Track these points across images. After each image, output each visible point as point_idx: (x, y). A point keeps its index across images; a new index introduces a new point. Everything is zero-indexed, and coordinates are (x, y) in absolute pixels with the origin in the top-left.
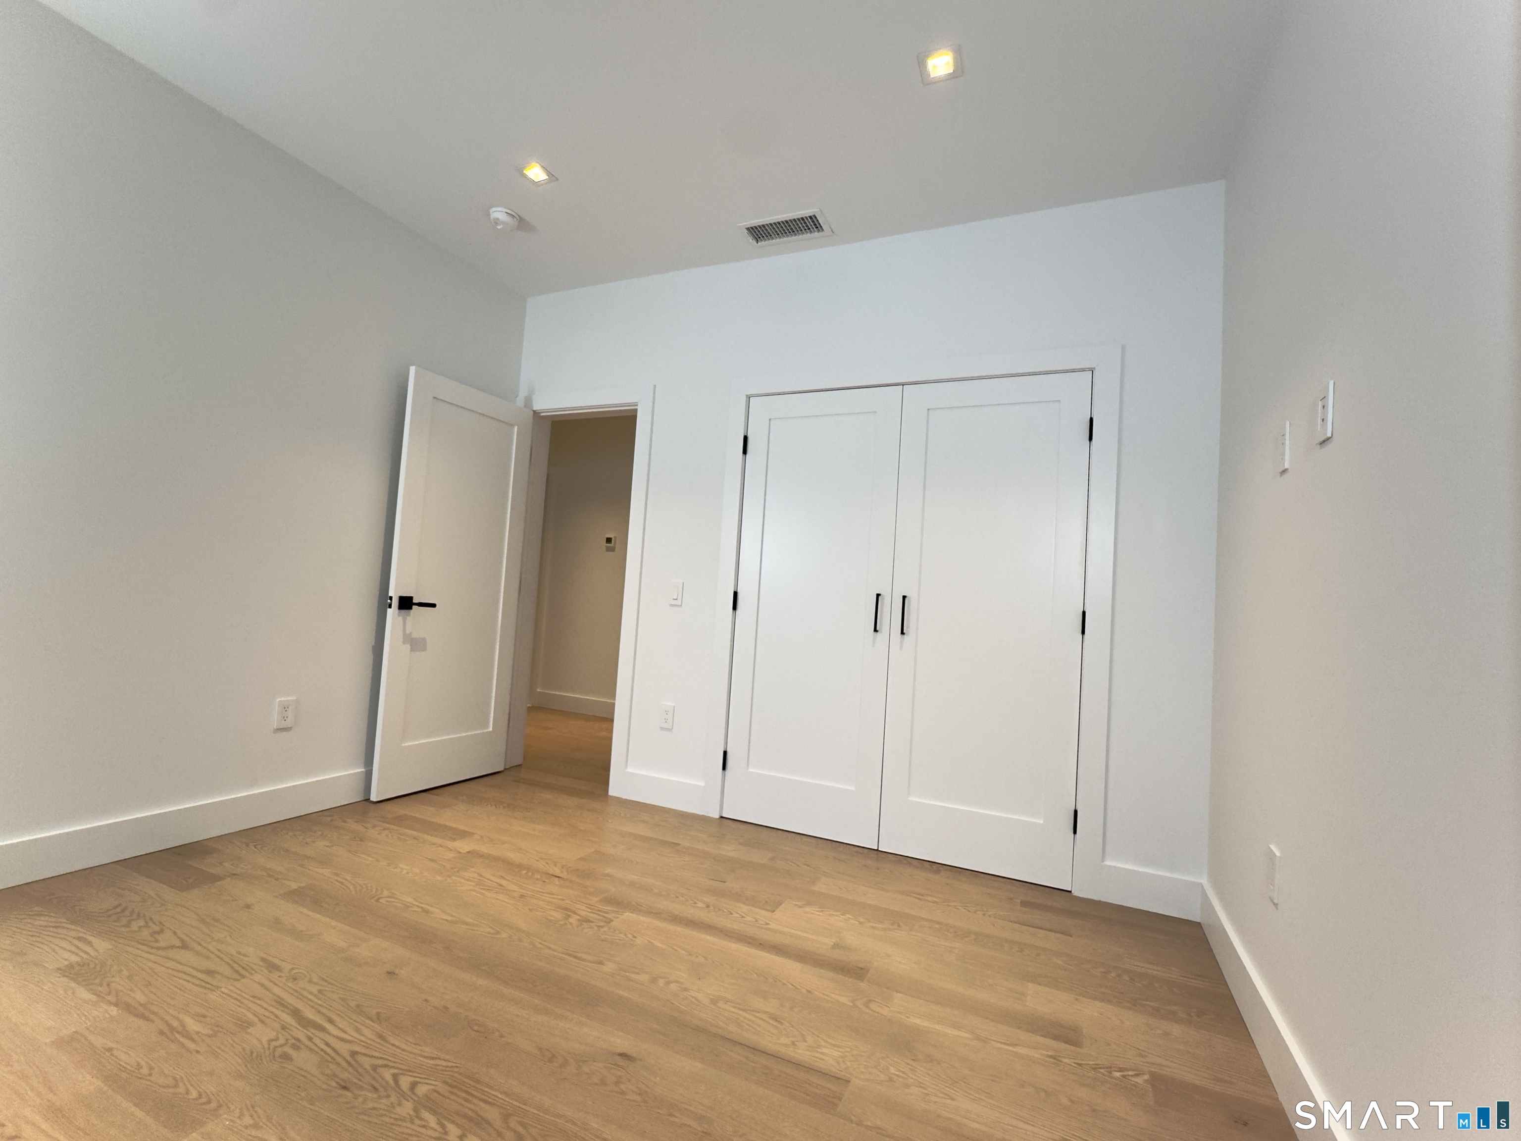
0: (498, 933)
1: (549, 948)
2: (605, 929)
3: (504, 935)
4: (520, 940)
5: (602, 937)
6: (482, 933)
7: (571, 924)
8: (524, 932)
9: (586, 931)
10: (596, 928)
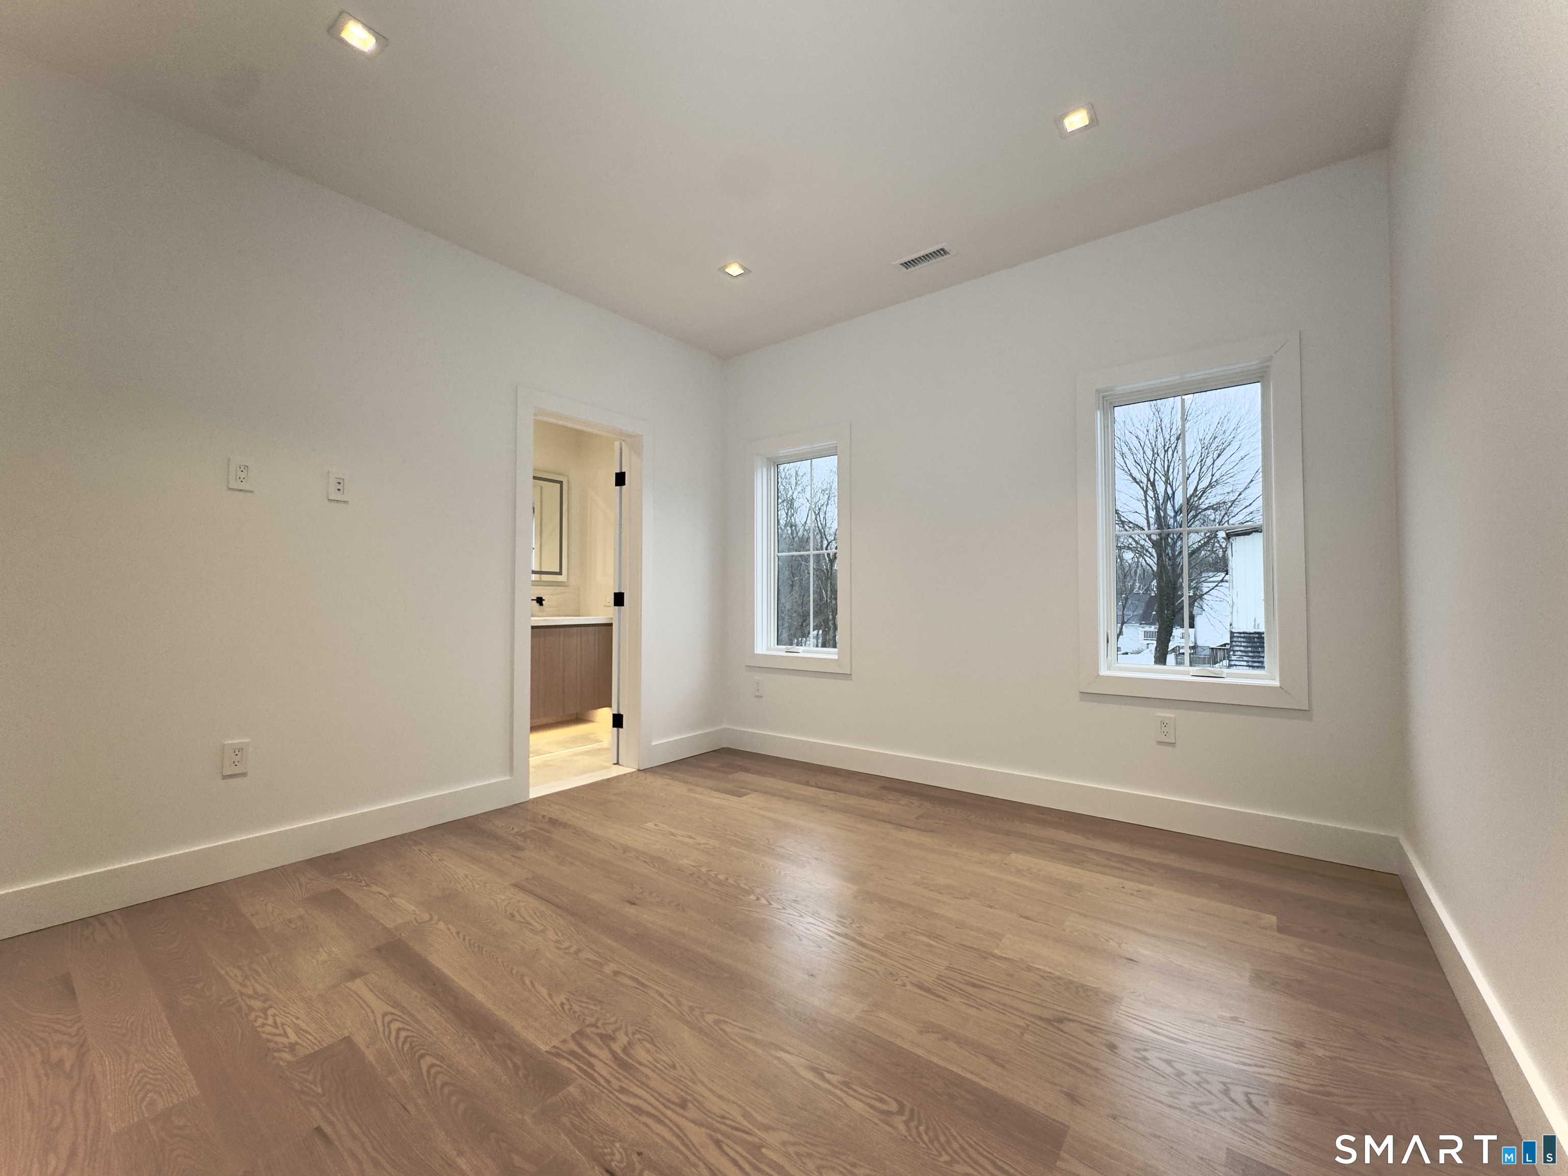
0: (717, 1022)
1: (662, 995)
2: (590, 1020)
3: (710, 1018)
4: (692, 1008)
5: (598, 1008)
6: (735, 1023)
7: (626, 1034)
8: (687, 1022)
9: (613, 1019)
10: (599, 1024)
